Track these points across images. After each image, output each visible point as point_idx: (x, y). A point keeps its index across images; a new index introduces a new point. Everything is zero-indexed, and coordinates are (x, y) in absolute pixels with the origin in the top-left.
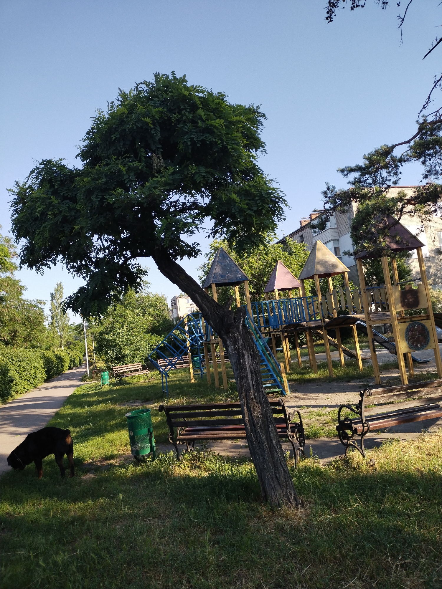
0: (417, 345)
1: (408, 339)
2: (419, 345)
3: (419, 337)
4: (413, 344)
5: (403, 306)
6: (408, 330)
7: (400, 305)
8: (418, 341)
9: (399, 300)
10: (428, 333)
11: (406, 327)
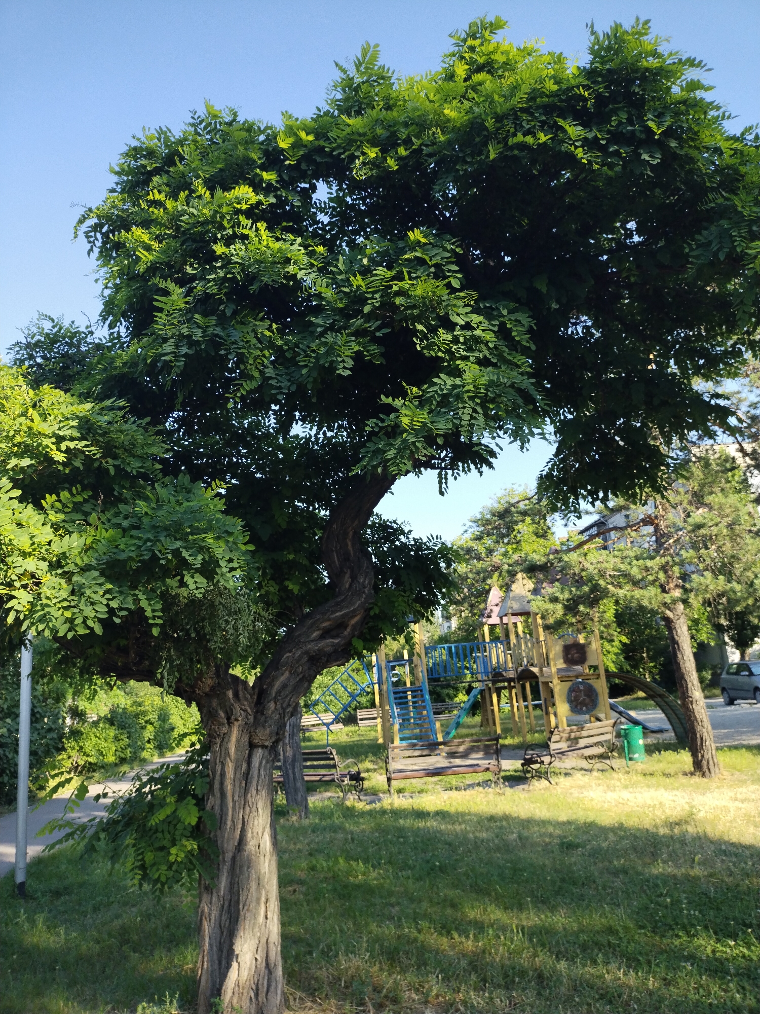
0: (581, 709)
1: (570, 701)
2: (584, 709)
3: (584, 700)
4: (576, 707)
5: (565, 662)
6: (571, 690)
7: (562, 661)
8: (583, 704)
9: (561, 654)
10: (597, 695)
11: (568, 687)
